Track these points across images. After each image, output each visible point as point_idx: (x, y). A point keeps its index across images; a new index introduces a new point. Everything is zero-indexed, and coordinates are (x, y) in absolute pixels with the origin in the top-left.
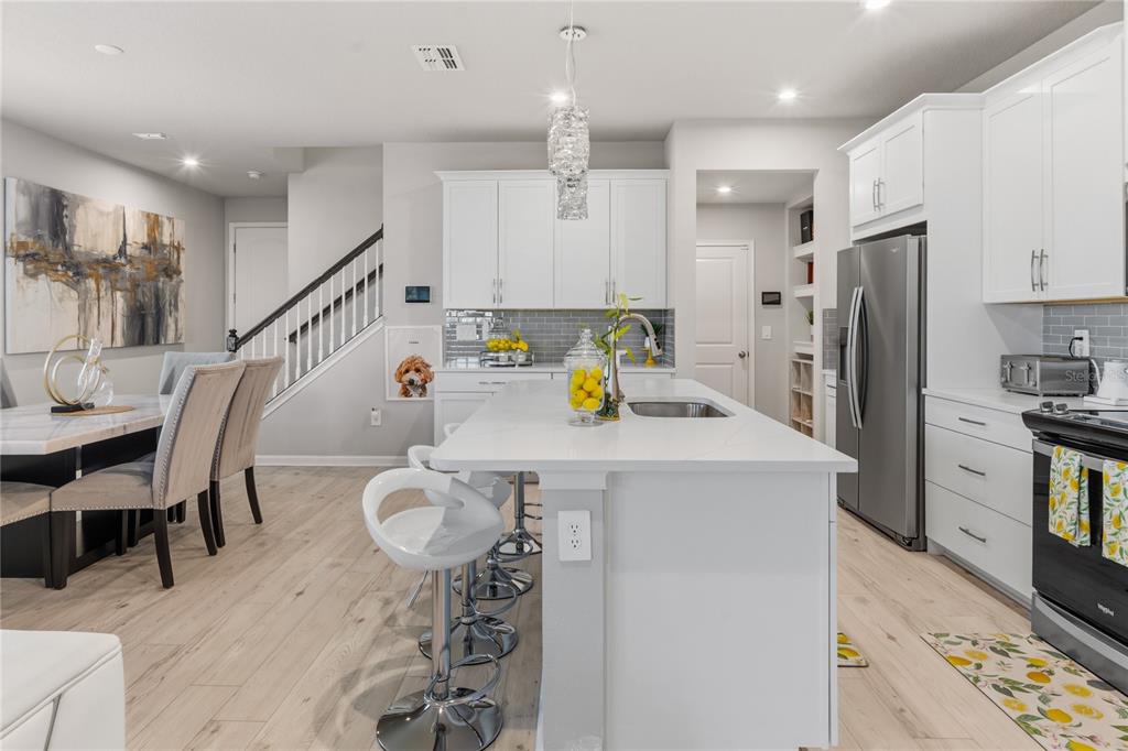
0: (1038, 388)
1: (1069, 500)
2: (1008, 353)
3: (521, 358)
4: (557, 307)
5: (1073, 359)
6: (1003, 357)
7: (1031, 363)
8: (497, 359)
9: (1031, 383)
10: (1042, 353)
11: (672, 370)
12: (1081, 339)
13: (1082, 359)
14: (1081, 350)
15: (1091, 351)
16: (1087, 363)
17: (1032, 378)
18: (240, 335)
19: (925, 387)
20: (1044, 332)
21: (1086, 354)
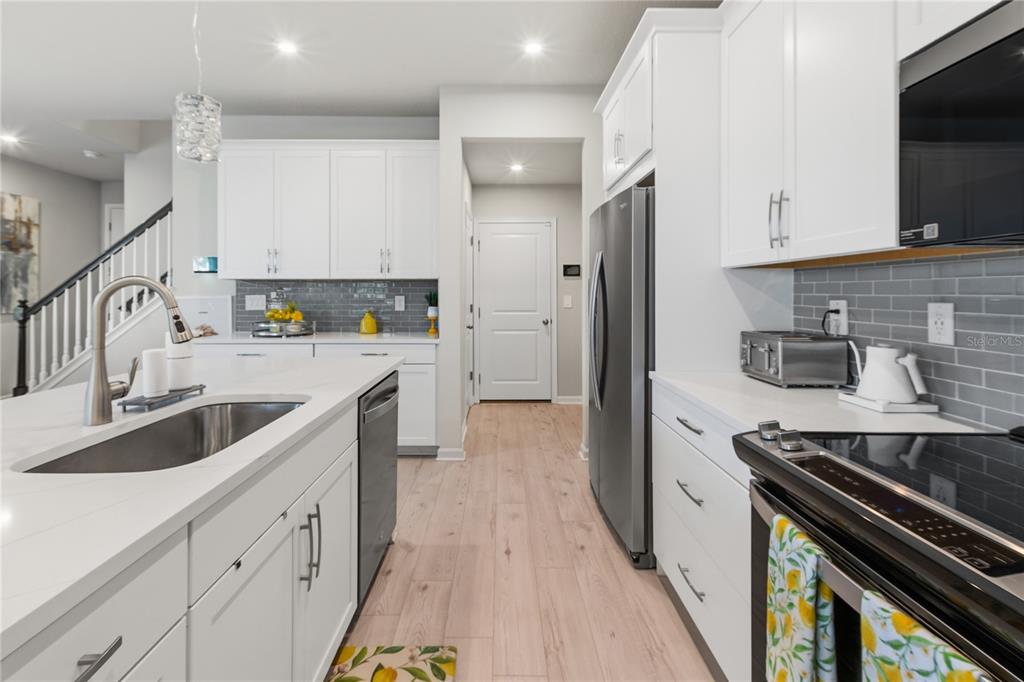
0: (780, 377)
1: (798, 640)
2: (750, 328)
3: (292, 328)
4: (332, 278)
5: (827, 338)
6: (744, 334)
7: (773, 343)
8: (268, 330)
9: (772, 371)
10: (792, 328)
11: (437, 341)
12: (837, 312)
13: (839, 339)
14: (838, 327)
15: (851, 327)
16: (845, 344)
17: (773, 364)
18: (29, 305)
19: (654, 370)
20: (795, 303)
21: (844, 331)
